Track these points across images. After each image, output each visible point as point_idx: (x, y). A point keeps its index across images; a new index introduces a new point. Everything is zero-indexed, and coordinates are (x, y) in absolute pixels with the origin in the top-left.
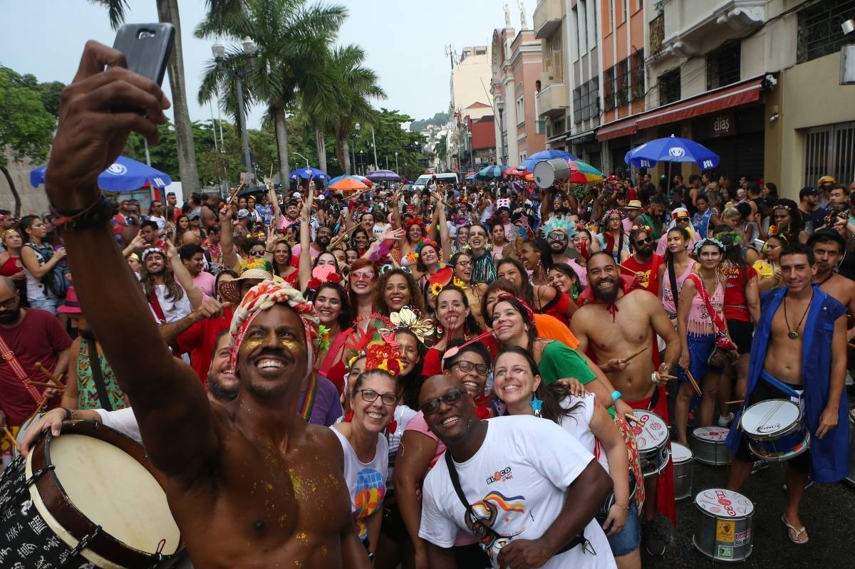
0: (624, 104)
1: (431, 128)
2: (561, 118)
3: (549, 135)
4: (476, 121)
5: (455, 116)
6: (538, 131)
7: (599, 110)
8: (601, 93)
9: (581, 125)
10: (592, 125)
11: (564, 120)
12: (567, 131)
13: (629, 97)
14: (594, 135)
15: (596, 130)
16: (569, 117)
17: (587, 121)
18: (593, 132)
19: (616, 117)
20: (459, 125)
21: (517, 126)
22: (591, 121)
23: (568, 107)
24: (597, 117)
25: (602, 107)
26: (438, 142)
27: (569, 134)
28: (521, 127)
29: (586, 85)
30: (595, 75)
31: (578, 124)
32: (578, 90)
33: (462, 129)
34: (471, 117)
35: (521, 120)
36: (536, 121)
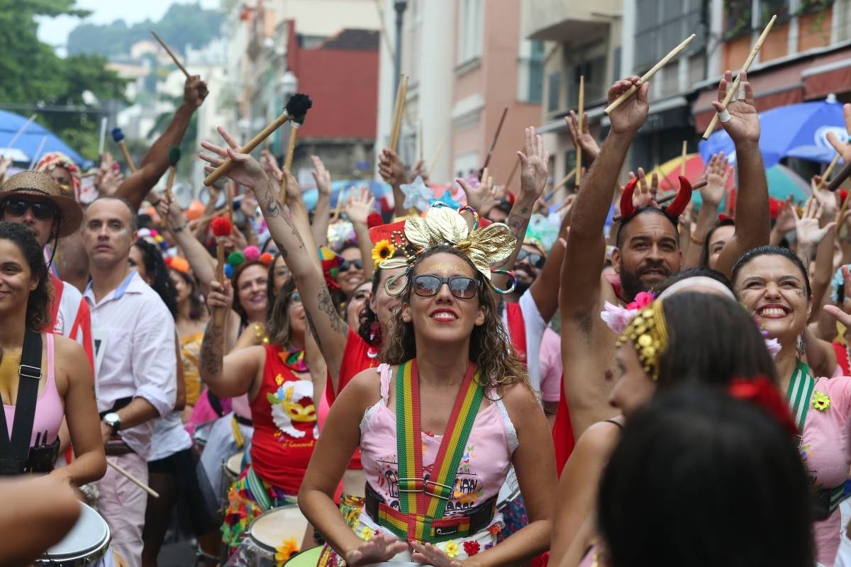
1: (148, 56)
2: (594, 53)
3: (553, 106)
4: (318, 44)
5: (244, 17)
6: (523, 93)
7: (707, 34)
9: (676, 74)
10: (685, 80)
11: (602, 60)
14: (685, 111)
15: (692, 97)
16: (618, 52)
18: (680, 101)
20: (254, 51)
21: (457, 68)
22: (683, 66)
23: (618, 18)
24: (699, 55)
25: (717, 24)
26: (168, 108)
28: (465, 72)
33: (264, 65)
34: (301, 28)
35: (473, 48)
36: (519, 60)
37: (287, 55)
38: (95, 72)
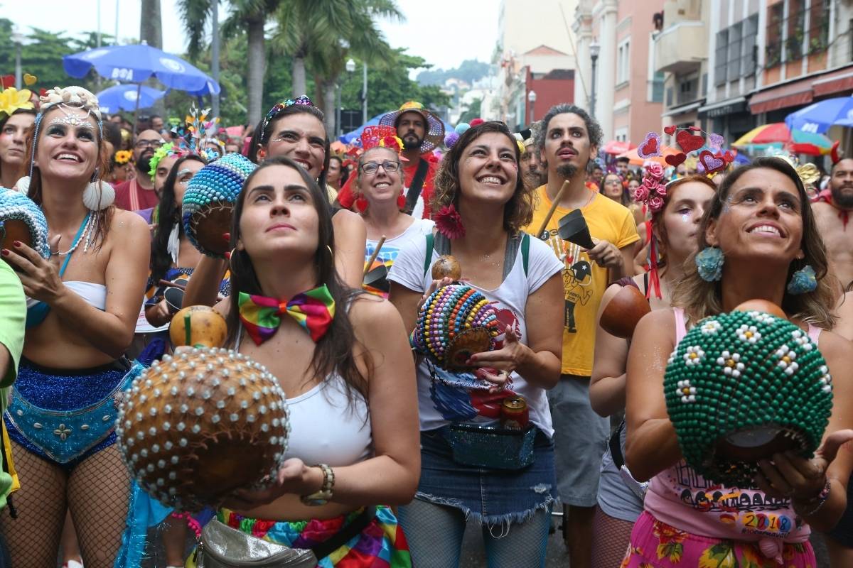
0: (796, 57)
1: (454, 85)
2: (692, 77)
3: (669, 103)
4: (541, 77)
5: (503, 66)
6: (650, 97)
7: (756, 66)
8: (761, 40)
9: (738, 86)
10: (743, 88)
11: (696, 81)
12: (700, 97)
13: (805, 48)
14: (745, 104)
15: (749, 97)
16: (706, 76)
17: (735, 82)
18: (742, 99)
19: (782, 76)
20: (509, 81)
21: (616, 87)
22: (742, 82)
23: (705, 60)
24: (752, 76)
25: (762, 59)
26: (465, 109)
27: (703, 103)
28: (620, 89)
29: (738, 26)
30: (754, 12)
31: (720, 86)
32: (724, 34)
33: (514, 88)
34: (533, 70)
35: (624, 76)
36: (648, 82)
37: (526, 83)
38: (435, 93)
